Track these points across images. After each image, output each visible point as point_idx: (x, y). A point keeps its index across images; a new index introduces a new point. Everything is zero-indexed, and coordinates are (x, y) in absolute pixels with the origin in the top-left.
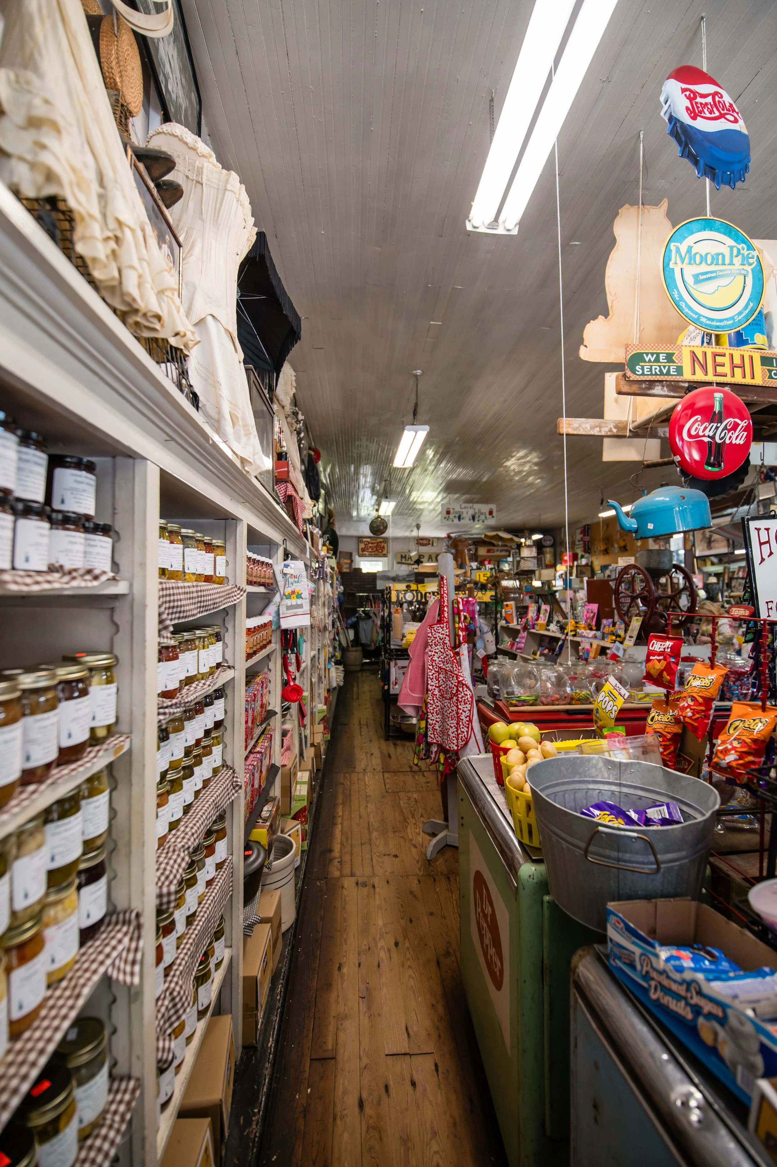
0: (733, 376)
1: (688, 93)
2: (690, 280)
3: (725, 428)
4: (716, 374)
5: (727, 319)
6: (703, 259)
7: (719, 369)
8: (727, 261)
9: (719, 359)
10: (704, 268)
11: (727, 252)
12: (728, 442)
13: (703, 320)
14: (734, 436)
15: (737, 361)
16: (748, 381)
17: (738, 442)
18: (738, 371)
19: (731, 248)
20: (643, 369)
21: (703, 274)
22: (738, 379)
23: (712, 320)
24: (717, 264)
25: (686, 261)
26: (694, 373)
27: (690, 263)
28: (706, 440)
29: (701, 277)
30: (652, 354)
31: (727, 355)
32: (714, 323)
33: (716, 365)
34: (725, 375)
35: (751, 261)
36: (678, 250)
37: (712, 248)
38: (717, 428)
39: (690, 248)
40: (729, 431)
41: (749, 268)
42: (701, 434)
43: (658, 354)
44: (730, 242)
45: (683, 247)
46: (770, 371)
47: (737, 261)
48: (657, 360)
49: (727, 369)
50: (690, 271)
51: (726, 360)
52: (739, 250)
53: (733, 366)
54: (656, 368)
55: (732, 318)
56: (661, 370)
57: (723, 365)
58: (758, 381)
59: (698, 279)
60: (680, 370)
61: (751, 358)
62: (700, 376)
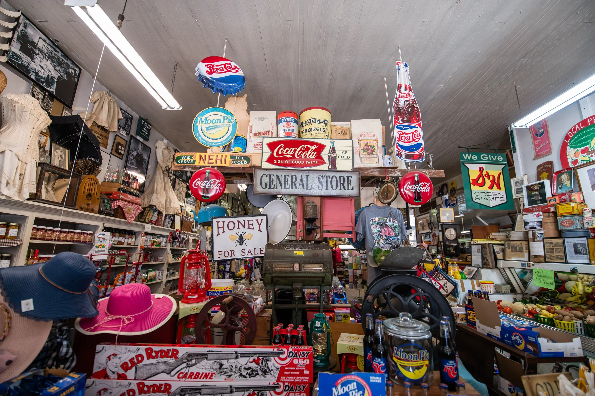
0: (216, 163)
1: (208, 66)
2: (204, 129)
3: (210, 183)
4: (209, 163)
5: (219, 143)
6: (212, 121)
7: (211, 161)
8: (222, 121)
9: (211, 157)
10: (211, 125)
11: (222, 118)
12: (211, 188)
13: (208, 143)
14: (214, 186)
15: (219, 157)
16: (223, 165)
18: (219, 162)
19: (224, 117)
20: (180, 162)
21: (210, 127)
22: (219, 164)
23: (213, 143)
24: (217, 123)
25: (204, 122)
26: (200, 163)
27: (205, 123)
28: (202, 187)
29: (209, 128)
30: (185, 156)
31: (215, 156)
32: (213, 144)
33: (209, 159)
34: (213, 163)
35: (232, 121)
36: (201, 119)
37: (216, 117)
38: (207, 183)
39: (206, 118)
40: (213, 184)
41: (231, 124)
43: (187, 156)
44: (224, 115)
45: (203, 118)
46: (234, 161)
47: (226, 121)
48: (186, 158)
49: (214, 161)
50: (205, 126)
52: (227, 118)
53: (217, 160)
54: (185, 161)
55: (222, 142)
56: (187, 162)
57: (213, 159)
58: (227, 165)
59: (207, 129)
60: (194, 162)
61: (226, 156)
62: (202, 164)
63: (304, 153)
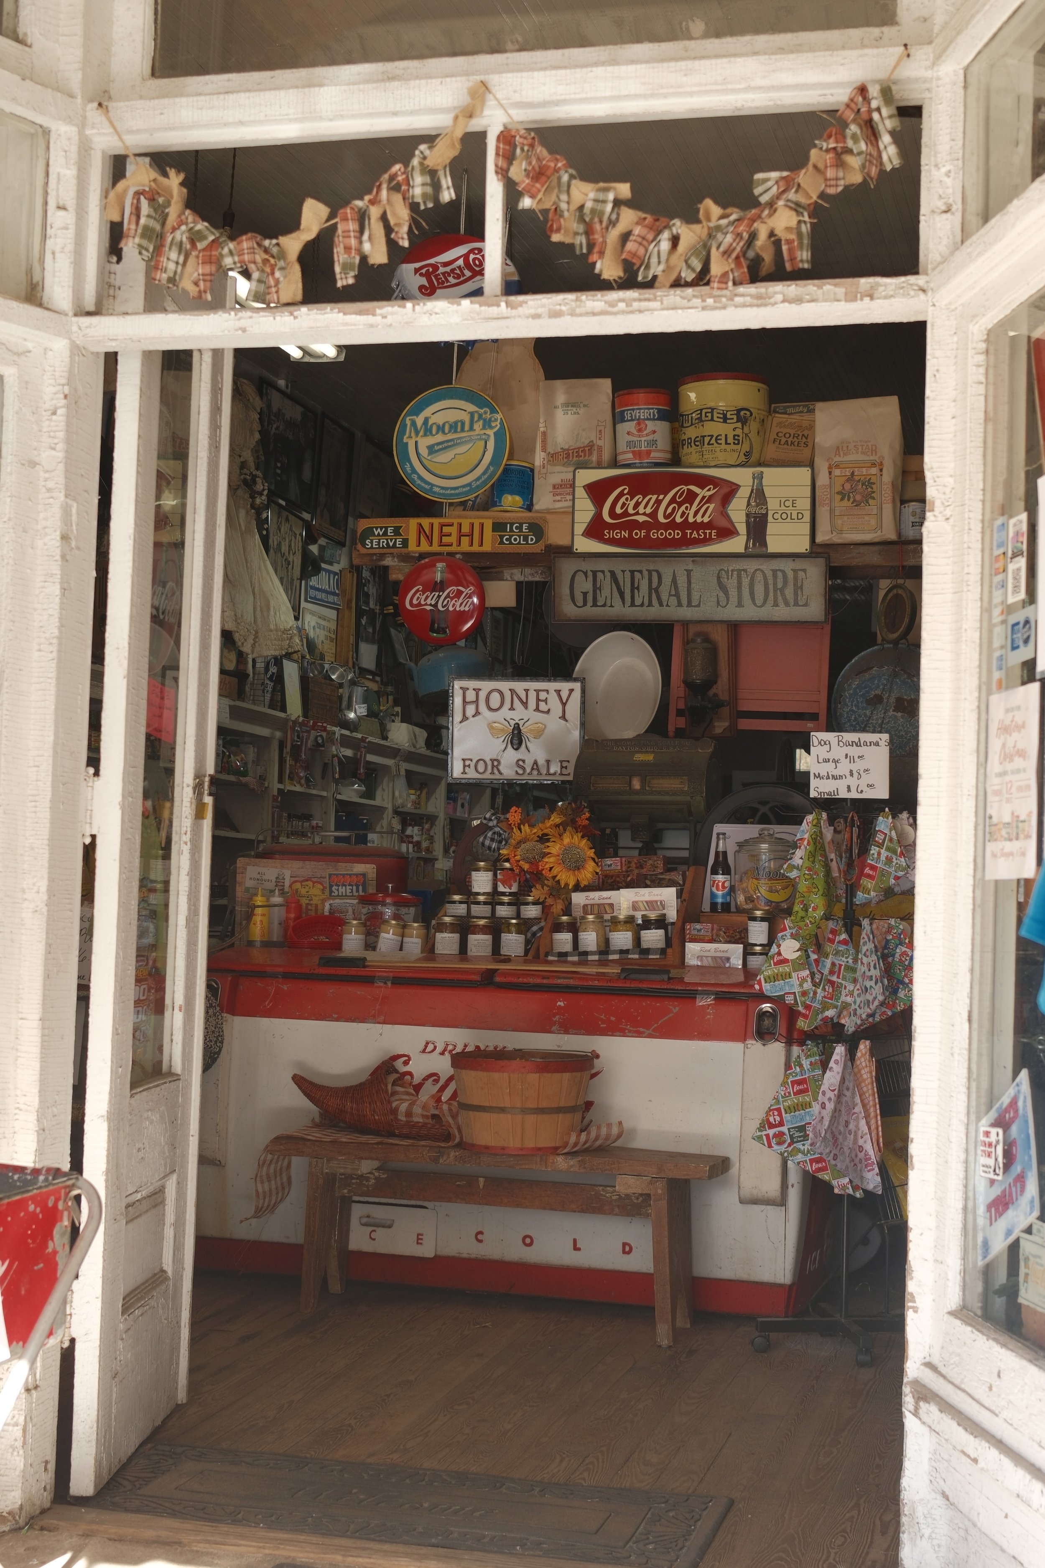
0: (459, 544)
1: (424, 271)
2: (424, 452)
3: (448, 596)
4: (441, 544)
5: (464, 486)
6: (441, 429)
7: (445, 540)
8: (467, 427)
9: (446, 530)
10: (440, 438)
11: (466, 418)
12: (451, 609)
13: (436, 489)
14: (458, 604)
15: (465, 529)
16: (476, 548)
17: (462, 609)
18: (465, 540)
19: (472, 414)
20: (372, 543)
21: (438, 444)
22: (465, 546)
23: (447, 489)
24: (456, 432)
25: (421, 433)
26: (419, 545)
27: (425, 435)
28: (428, 608)
29: (436, 448)
30: (381, 528)
31: (455, 525)
32: (448, 492)
33: (442, 535)
34: (451, 545)
35: (493, 424)
36: (414, 423)
37: (452, 416)
38: (439, 597)
39: (426, 420)
40: (452, 599)
41: (491, 433)
42: (423, 602)
43: (386, 528)
44: (471, 408)
45: (419, 420)
46: (502, 537)
47: (478, 426)
48: (385, 534)
49: (453, 539)
50: (424, 443)
51: (454, 530)
52: (480, 416)
53: (460, 535)
54: (383, 543)
55: (469, 485)
56: (388, 544)
57: (450, 535)
58: (487, 547)
59: (431, 449)
60: (405, 543)
61: (482, 525)
62: (425, 547)
63: (683, 508)
